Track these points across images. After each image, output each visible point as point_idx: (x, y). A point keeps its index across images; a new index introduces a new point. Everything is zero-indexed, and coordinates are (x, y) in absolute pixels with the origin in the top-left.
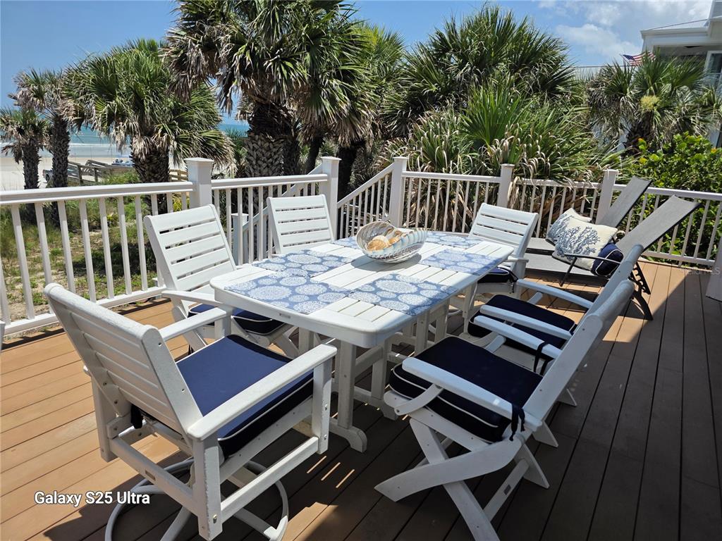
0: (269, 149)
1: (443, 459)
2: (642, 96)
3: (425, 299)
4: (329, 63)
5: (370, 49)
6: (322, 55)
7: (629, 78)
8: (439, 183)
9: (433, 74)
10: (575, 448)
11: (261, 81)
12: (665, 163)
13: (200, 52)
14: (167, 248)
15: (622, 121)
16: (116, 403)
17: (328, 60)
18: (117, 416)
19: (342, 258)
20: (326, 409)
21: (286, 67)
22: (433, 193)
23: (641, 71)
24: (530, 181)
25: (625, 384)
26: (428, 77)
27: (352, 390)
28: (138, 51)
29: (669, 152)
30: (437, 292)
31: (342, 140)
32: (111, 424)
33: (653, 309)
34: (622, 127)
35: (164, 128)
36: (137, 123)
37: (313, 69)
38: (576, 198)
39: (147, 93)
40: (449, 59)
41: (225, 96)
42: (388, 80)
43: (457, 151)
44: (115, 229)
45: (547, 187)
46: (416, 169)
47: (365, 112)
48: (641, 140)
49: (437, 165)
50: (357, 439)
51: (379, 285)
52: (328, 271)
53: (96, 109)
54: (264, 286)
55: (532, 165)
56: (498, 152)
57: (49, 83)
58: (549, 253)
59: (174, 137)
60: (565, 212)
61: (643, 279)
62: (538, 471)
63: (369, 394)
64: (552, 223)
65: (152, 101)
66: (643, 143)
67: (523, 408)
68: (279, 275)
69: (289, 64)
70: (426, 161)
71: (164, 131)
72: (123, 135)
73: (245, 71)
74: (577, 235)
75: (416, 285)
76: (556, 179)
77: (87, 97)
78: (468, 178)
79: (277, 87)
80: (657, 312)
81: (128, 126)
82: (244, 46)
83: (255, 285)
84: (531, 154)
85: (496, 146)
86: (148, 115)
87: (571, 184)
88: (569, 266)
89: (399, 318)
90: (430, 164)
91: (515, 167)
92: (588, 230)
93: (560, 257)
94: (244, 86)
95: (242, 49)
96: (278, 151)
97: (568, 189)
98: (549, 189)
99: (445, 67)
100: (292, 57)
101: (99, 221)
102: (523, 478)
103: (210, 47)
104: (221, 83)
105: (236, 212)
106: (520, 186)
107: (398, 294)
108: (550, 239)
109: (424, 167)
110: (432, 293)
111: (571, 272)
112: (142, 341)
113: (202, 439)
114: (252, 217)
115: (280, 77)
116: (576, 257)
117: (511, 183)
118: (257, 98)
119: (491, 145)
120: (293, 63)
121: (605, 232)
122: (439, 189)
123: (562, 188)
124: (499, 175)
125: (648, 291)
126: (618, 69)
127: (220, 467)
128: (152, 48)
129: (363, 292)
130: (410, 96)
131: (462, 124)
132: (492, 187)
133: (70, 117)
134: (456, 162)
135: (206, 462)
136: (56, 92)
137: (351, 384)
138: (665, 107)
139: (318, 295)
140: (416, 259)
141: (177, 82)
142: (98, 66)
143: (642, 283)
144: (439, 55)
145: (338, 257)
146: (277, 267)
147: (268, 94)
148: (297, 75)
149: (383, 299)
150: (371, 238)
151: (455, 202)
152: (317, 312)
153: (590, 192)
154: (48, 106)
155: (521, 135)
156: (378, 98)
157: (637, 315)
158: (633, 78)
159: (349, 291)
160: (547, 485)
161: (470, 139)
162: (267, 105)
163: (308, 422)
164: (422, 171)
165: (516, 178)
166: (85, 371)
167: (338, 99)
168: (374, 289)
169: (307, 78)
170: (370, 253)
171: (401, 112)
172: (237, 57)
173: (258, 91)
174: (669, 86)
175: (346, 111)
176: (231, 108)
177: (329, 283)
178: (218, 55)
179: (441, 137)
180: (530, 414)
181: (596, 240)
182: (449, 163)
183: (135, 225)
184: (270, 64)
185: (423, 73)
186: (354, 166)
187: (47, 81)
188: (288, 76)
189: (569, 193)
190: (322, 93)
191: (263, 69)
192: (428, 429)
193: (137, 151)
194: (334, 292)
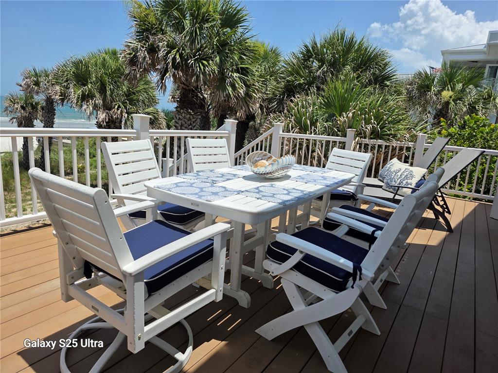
0: (190, 119)
1: (304, 306)
2: (442, 91)
3: (293, 197)
4: (232, 63)
5: (259, 55)
6: (227, 57)
7: (434, 80)
8: (305, 141)
9: (301, 72)
10: (399, 310)
11: (186, 72)
12: (459, 134)
13: (146, 53)
14: (116, 165)
15: (429, 109)
16: (74, 258)
17: (231, 61)
18: (75, 269)
19: (236, 175)
20: (222, 268)
21: (203, 64)
22: (300, 149)
23: (441, 75)
24: (366, 141)
25: (434, 271)
26: (298, 74)
27: (240, 268)
28: (104, 55)
29: (462, 127)
30: (301, 194)
31: (239, 114)
32: (69, 274)
33: (453, 225)
34: (429, 112)
35: (119, 105)
36: (101, 102)
37: (221, 66)
38: (399, 153)
39: (109, 82)
40: (312, 63)
41: (162, 82)
42: (271, 76)
43: (317, 120)
44: (82, 174)
45: (379, 145)
46: (289, 131)
47: (255, 95)
48: (442, 119)
49: (303, 129)
50: (244, 298)
51: (261, 189)
52: (226, 181)
53: (74, 92)
54: (182, 186)
55: (368, 130)
56: (345, 121)
57: (44, 76)
58: (380, 187)
59: (125, 111)
60: (391, 161)
61: (445, 203)
62: (372, 323)
63: (253, 270)
64: (382, 168)
65: (112, 87)
66: (444, 121)
67: (361, 265)
68: (192, 181)
69: (205, 62)
70: (296, 127)
71: (119, 107)
72: (91, 108)
73: (175, 66)
74: (399, 174)
75: (287, 190)
76: (384, 140)
77: (69, 83)
78: (325, 138)
79: (196, 77)
80: (456, 227)
81: (95, 103)
82: (176, 50)
83: (175, 186)
84: (367, 122)
85: (344, 118)
86: (109, 97)
87: (395, 143)
88: (394, 194)
89: (274, 206)
90: (299, 129)
91: (356, 131)
92: (407, 170)
93: (387, 189)
94: (174, 76)
95: (174, 52)
96: (196, 121)
97: (393, 146)
98: (380, 146)
99: (309, 67)
100: (207, 58)
101: (72, 169)
102: (361, 327)
103: (153, 50)
104: (159, 73)
105: (166, 157)
106: (360, 144)
107: (274, 194)
108: (381, 179)
109: (294, 130)
110: (298, 194)
111: (395, 198)
112: (93, 197)
113: (133, 274)
114: (176, 161)
115: (199, 70)
116: (399, 187)
117: (354, 141)
118: (183, 85)
119: (340, 116)
120: (208, 61)
121: (419, 172)
122: (305, 145)
123: (389, 146)
124: (345, 136)
125: (449, 212)
126: (426, 73)
127: (145, 300)
128: (114, 53)
129: (250, 192)
130: (286, 86)
131: (321, 103)
132: (341, 145)
133: (57, 97)
134: (317, 128)
135: (135, 292)
136: (48, 82)
137: (240, 263)
138: (458, 99)
139: (219, 193)
140: (287, 177)
141: (130, 73)
142: (77, 64)
143: (445, 206)
144: (305, 60)
145: (234, 174)
146: (191, 177)
147: (190, 83)
148: (210, 69)
149: (263, 196)
150: (257, 161)
151: (315, 154)
152: (217, 201)
153: (408, 149)
154: (43, 92)
155: (361, 109)
156: (264, 87)
157: (442, 229)
158: (436, 80)
159: (240, 191)
160: (379, 333)
161: (326, 113)
162: (190, 90)
163: (209, 278)
164: (293, 133)
165: (357, 138)
166: (53, 234)
167: (237, 85)
168: (257, 191)
169: (216, 72)
170: (256, 170)
171: (280, 96)
172: (171, 56)
173: (183, 79)
174: (461, 85)
175: (242, 93)
176: (165, 90)
177: (227, 187)
178: (158, 55)
179: (306, 111)
180: (366, 269)
181: (412, 177)
182: (311, 128)
183: (96, 172)
184: (192, 61)
185: (295, 72)
186: (247, 136)
187: (43, 75)
188: (204, 70)
189: (394, 149)
190: (227, 81)
191: (187, 65)
192: (293, 284)
193: (101, 120)
194: (230, 191)
